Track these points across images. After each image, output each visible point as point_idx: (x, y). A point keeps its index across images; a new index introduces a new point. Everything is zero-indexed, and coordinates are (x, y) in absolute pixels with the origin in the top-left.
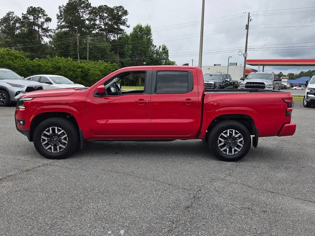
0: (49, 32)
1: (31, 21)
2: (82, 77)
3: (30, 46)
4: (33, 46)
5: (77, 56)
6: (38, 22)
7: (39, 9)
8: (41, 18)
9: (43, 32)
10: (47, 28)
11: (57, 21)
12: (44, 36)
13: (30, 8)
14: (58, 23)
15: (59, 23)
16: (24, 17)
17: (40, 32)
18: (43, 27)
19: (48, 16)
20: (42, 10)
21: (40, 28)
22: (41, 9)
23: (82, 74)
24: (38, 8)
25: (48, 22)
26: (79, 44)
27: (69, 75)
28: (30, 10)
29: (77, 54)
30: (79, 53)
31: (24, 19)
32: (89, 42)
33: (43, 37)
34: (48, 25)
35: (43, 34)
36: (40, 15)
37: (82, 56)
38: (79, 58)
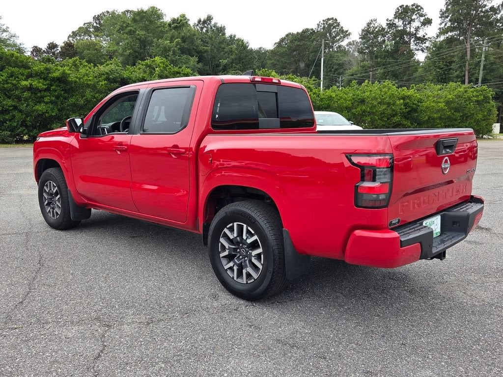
0: (425, 43)
1: (399, 28)
2: (406, 114)
3: (392, 69)
4: (397, 67)
5: (464, 78)
6: (410, 29)
7: (414, 7)
8: (414, 21)
9: (416, 44)
10: (424, 36)
11: (440, 22)
12: (418, 50)
13: (399, 8)
14: (441, 24)
15: (443, 25)
16: (389, 24)
17: (411, 45)
18: (418, 36)
19: (426, 17)
20: (419, 8)
21: (412, 38)
22: (418, 6)
23: (406, 108)
24: (412, 5)
25: (426, 27)
26: (471, 56)
27: (380, 111)
28: (400, 11)
29: (464, 76)
30: (469, 72)
31: (389, 28)
32: (485, 50)
33: (416, 52)
34: (425, 32)
35: (415, 47)
36: (414, 17)
37: (473, 78)
38: (467, 81)
